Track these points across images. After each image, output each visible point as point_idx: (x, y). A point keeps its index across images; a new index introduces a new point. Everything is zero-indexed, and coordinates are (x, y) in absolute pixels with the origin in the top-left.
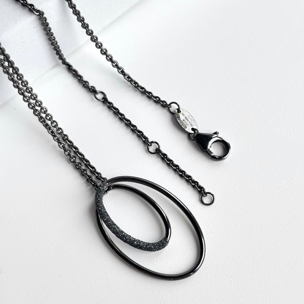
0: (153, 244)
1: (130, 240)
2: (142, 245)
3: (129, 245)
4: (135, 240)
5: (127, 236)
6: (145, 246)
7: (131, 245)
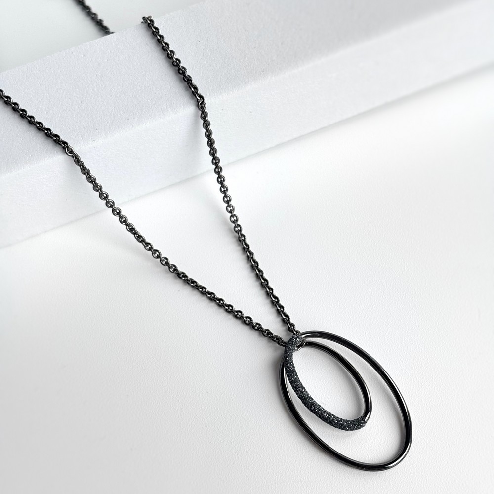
0: (347, 421)
1: (320, 410)
2: (333, 419)
3: (317, 416)
4: (325, 412)
5: (316, 405)
6: (337, 421)
7: (320, 417)
